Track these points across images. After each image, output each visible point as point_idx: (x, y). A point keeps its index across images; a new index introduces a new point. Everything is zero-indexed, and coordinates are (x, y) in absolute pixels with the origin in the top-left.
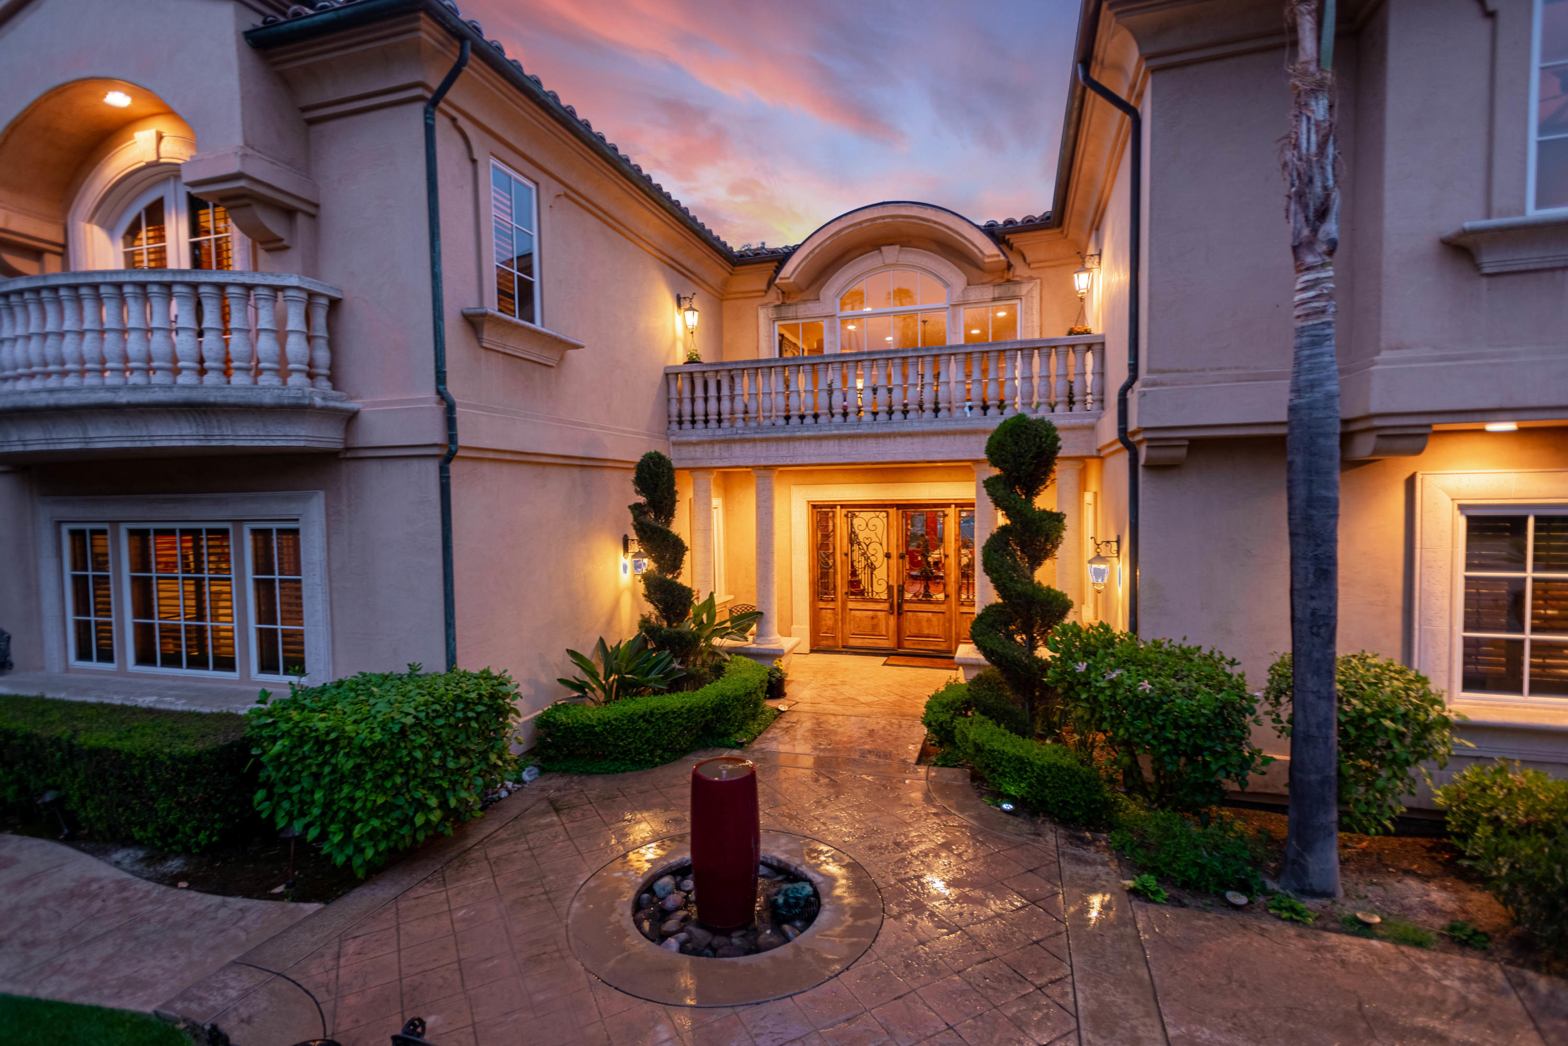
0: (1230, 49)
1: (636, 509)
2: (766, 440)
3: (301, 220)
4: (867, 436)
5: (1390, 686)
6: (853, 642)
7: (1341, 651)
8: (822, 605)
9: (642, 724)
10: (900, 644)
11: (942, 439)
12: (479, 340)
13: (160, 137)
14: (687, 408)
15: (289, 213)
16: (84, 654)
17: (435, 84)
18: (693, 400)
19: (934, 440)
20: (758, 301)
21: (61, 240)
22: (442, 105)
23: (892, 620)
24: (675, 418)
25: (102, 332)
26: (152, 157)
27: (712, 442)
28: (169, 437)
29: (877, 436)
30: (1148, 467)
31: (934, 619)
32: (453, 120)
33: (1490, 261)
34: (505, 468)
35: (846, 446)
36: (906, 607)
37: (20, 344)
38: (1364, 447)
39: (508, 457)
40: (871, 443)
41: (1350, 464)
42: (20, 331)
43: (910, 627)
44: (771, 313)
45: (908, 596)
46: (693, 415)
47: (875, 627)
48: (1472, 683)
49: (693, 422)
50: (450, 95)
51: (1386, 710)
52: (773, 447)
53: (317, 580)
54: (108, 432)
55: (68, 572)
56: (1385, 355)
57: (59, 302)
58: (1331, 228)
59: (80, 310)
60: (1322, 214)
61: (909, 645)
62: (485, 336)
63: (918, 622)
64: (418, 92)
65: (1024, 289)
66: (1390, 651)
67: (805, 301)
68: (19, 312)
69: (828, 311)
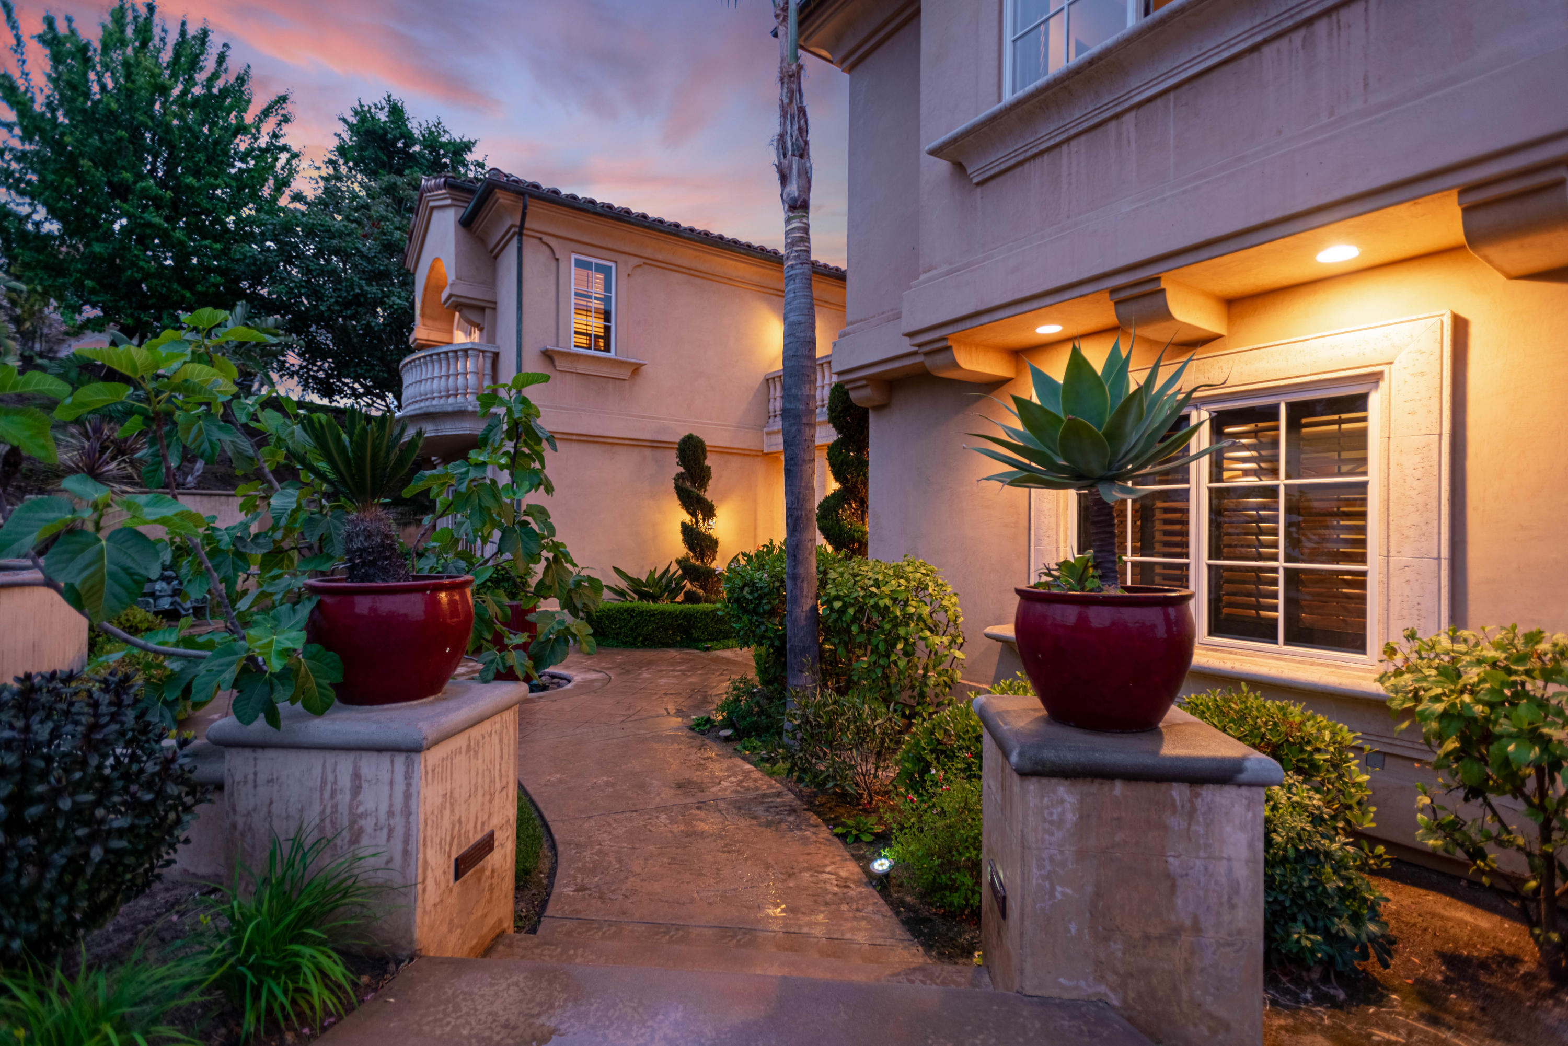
0: (882, 34)
1: (677, 477)
3: (488, 312)
9: (625, 615)
12: (555, 367)
17: (518, 223)
22: (525, 232)
25: (457, 375)
32: (541, 239)
34: (574, 445)
37: (429, 382)
39: (574, 437)
42: (436, 373)
50: (527, 225)
57: (448, 359)
59: (449, 364)
62: (557, 363)
64: (513, 230)
68: (430, 365)
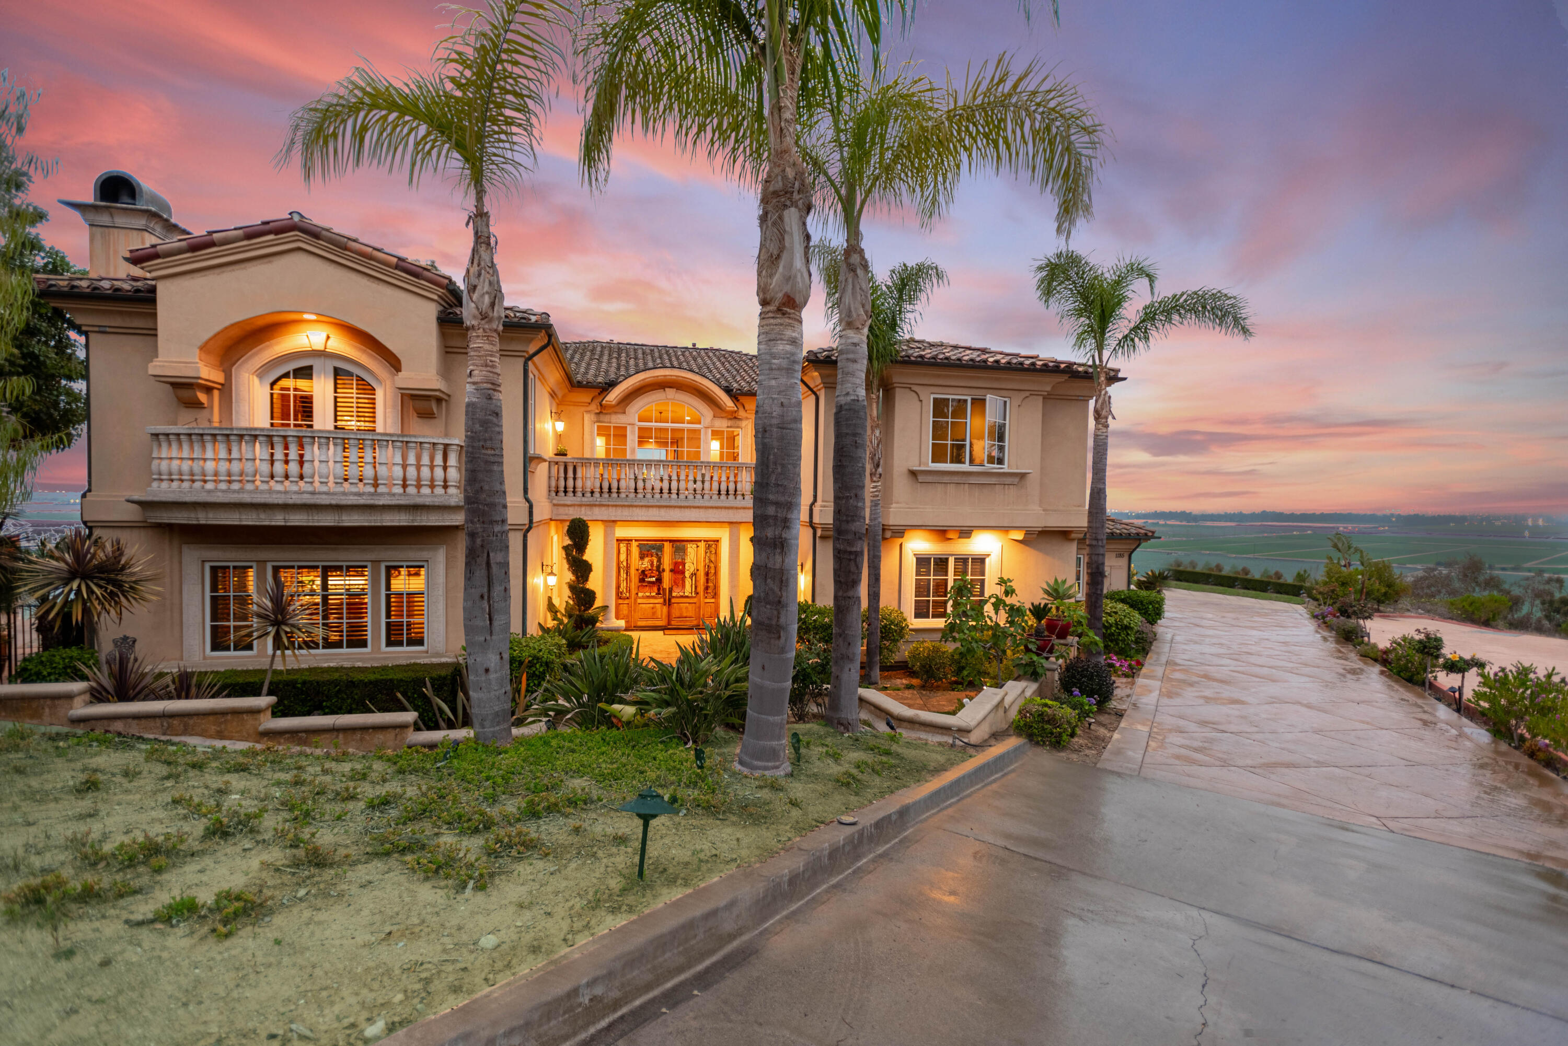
1: (566, 548)
2: (616, 506)
3: (444, 404)
4: (675, 507)
5: (894, 615)
6: (640, 623)
7: (882, 605)
8: (620, 601)
10: (669, 623)
11: (715, 511)
13: (328, 337)
14: (562, 483)
15: (439, 400)
16: (215, 648)
18: (566, 479)
19: (711, 511)
20: (583, 409)
21: (222, 380)
23: (665, 609)
24: (553, 489)
26: (322, 348)
27: (580, 506)
28: (392, 521)
29: (680, 507)
30: (821, 537)
31: (690, 607)
33: (921, 478)
35: (663, 511)
36: (673, 600)
38: (888, 534)
40: (677, 511)
41: (884, 539)
43: (675, 612)
44: (593, 417)
45: (674, 594)
46: (565, 487)
47: (654, 613)
48: (917, 615)
49: (565, 492)
51: (892, 623)
52: (619, 510)
53: (441, 593)
54: (356, 517)
55: (208, 594)
56: (894, 505)
58: (880, 470)
60: (878, 466)
61: (674, 623)
63: (680, 609)
65: (744, 423)
66: (895, 605)
67: (616, 413)
69: (631, 421)
